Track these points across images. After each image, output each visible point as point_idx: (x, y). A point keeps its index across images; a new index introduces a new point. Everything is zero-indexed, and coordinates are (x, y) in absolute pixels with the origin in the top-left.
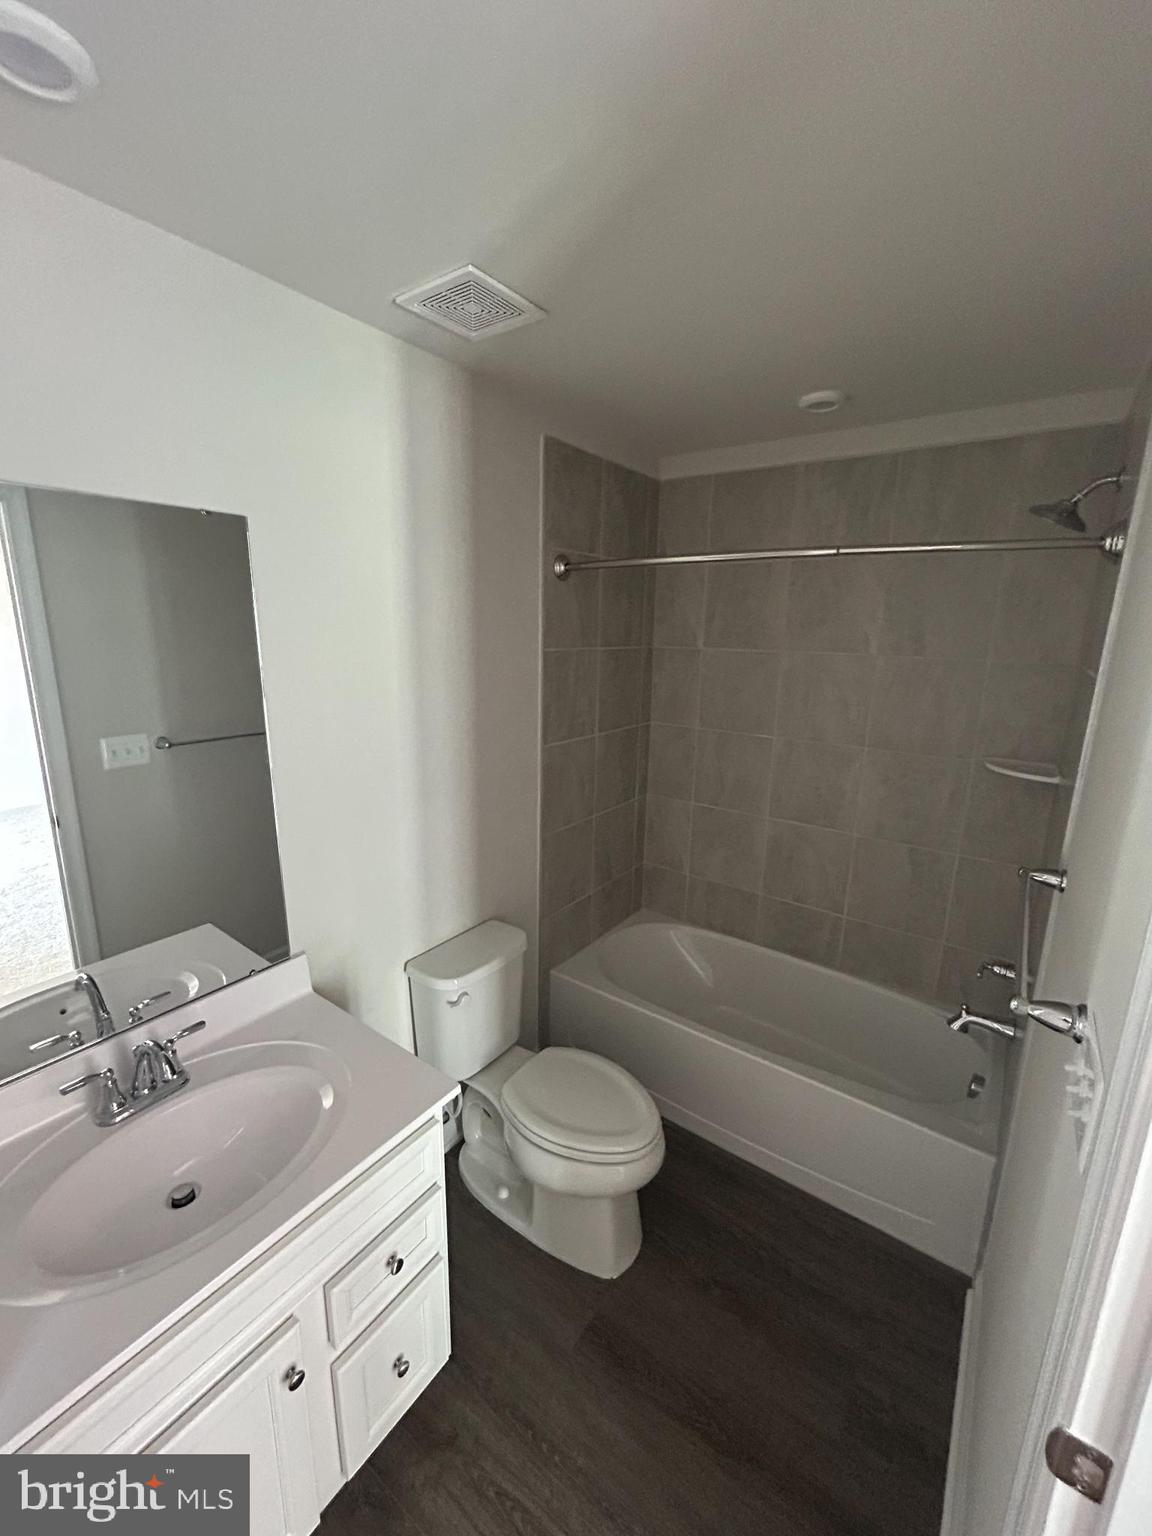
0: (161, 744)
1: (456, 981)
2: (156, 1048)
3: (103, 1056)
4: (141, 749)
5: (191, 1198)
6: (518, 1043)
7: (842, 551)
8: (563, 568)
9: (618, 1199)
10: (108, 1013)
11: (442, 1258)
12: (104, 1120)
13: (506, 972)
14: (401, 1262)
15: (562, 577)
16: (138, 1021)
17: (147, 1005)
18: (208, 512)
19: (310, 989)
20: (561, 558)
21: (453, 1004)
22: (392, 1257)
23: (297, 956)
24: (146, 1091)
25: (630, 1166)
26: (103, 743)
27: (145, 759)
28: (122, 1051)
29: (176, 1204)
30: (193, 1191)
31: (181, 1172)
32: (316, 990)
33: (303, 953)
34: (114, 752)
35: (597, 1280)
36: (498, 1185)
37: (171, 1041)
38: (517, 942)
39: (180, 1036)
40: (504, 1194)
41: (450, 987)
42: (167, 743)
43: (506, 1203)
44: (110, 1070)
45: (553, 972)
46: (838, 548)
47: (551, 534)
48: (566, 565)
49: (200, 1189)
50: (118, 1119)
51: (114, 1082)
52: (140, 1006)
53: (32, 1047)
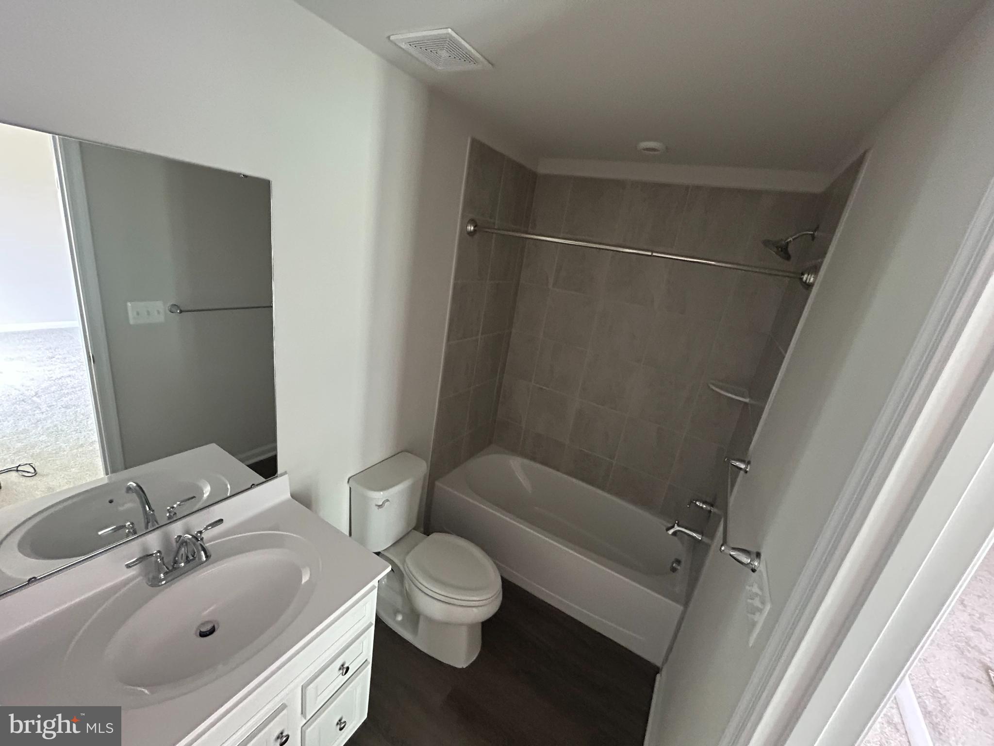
0: (173, 310)
1: (382, 493)
2: (194, 540)
3: (153, 541)
4: (159, 312)
5: (212, 631)
6: (415, 529)
7: (654, 254)
8: (472, 228)
9: (471, 626)
10: (153, 511)
11: (369, 663)
12: (155, 582)
13: (412, 488)
14: (348, 669)
15: (471, 234)
16: (173, 518)
17: (179, 505)
18: (245, 176)
19: (289, 495)
20: (473, 221)
21: (380, 506)
22: (343, 665)
23: (282, 475)
24: (183, 564)
25: (480, 608)
26: (129, 304)
27: (161, 318)
28: (166, 539)
29: (203, 635)
30: (214, 627)
31: (207, 614)
32: (292, 496)
33: (285, 473)
34: (138, 314)
35: (455, 668)
36: (396, 612)
37: (201, 532)
38: (422, 468)
39: (206, 529)
40: (400, 618)
41: (379, 496)
42: (178, 309)
43: (401, 623)
44: (159, 552)
45: (437, 483)
46: (652, 252)
47: (469, 203)
48: (474, 227)
49: (219, 626)
50: (163, 582)
51: (162, 559)
52: (175, 506)
53: (100, 533)
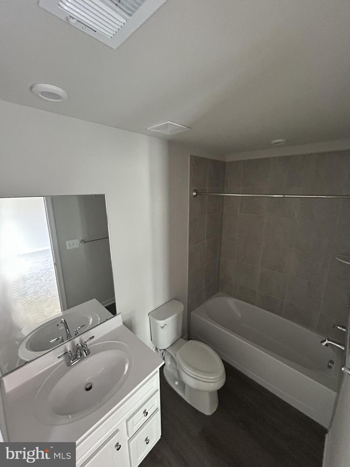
0: (82, 242)
1: (163, 321)
2: (81, 347)
3: (68, 346)
4: (77, 243)
5: (91, 388)
6: (181, 337)
7: (285, 196)
8: (195, 194)
9: (211, 393)
10: (69, 332)
11: (159, 410)
12: (69, 365)
13: (178, 317)
14: (147, 413)
15: (195, 196)
16: (77, 335)
17: (79, 329)
18: (95, 195)
19: (122, 323)
20: (195, 191)
21: (162, 327)
22: (145, 411)
23: (119, 314)
24: (79, 356)
25: (215, 383)
26: (67, 242)
27: (77, 246)
28: (73, 344)
29: (87, 390)
30: (91, 385)
31: (88, 380)
33: (120, 313)
34: (70, 245)
35: (204, 415)
36: (175, 380)
37: (85, 342)
38: (181, 307)
39: (88, 341)
40: (177, 383)
41: (161, 323)
42: (83, 241)
43: (177, 386)
44: (70, 351)
45: (192, 313)
46: (284, 195)
47: (192, 183)
48: (196, 193)
49: (93, 385)
50: (72, 364)
51: (71, 354)
52: (77, 329)
53: (51, 342)
